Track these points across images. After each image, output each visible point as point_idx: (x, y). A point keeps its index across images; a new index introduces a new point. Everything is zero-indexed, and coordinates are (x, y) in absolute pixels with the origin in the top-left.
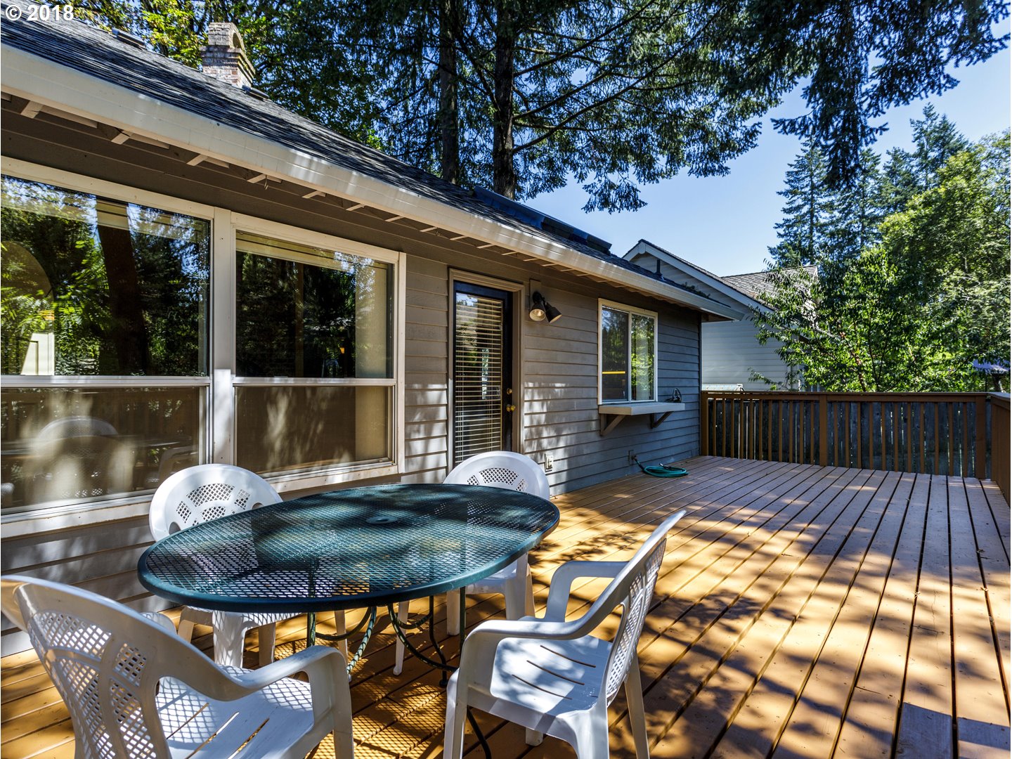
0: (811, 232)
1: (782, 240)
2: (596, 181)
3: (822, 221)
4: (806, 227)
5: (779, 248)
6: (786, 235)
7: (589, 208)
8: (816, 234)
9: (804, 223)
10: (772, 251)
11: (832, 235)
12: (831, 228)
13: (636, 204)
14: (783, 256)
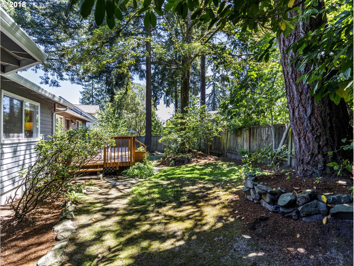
0: (92, 89)
1: (84, 90)
2: (44, 76)
3: (96, 87)
4: (91, 87)
5: (83, 92)
6: (85, 89)
7: (41, 83)
8: (94, 90)
9: (91, 86)
10: (81, 93)
11: (98, 92)
12: (98, 90)
13: (58, 86)
14: (84, 95)
